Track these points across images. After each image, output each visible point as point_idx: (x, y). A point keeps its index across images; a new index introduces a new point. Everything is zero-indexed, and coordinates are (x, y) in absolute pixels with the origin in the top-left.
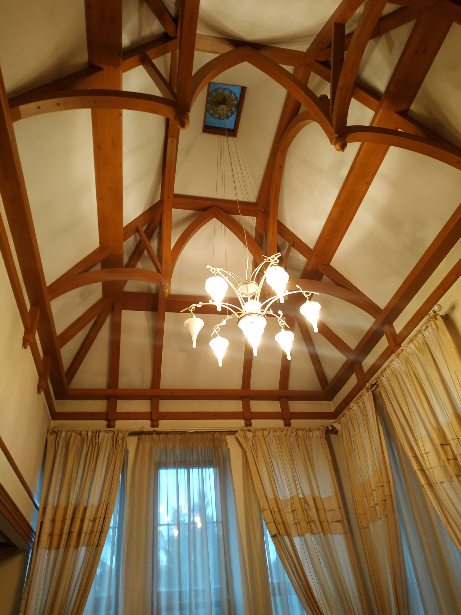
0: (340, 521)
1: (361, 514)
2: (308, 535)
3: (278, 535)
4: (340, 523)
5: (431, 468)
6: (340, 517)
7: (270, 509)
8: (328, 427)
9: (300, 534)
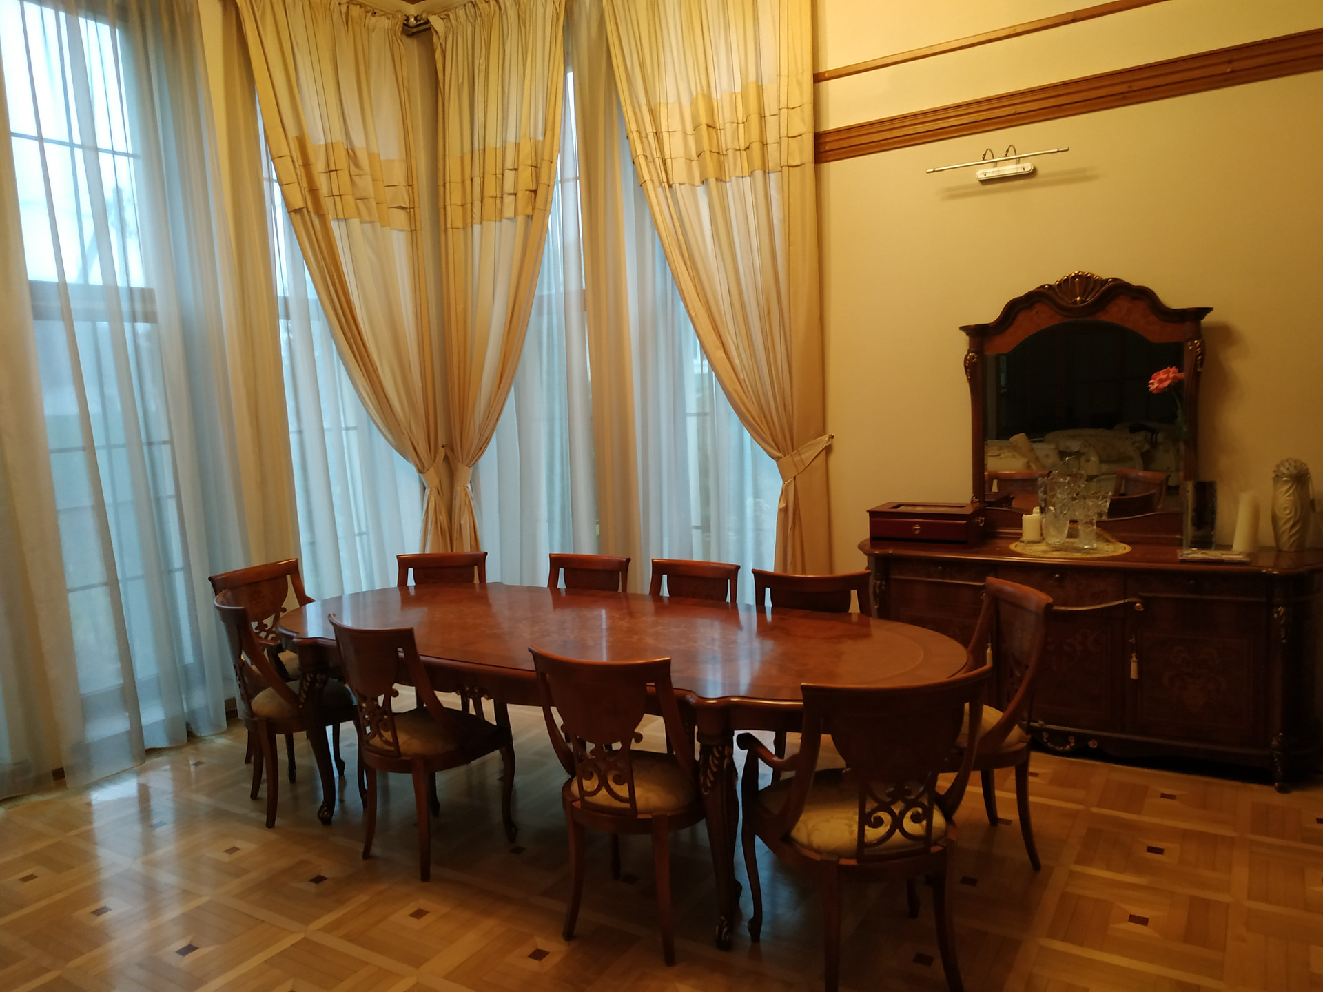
0: (403, 208)
1: (454, 205)
2: (355, 222)
3: (305, 210)
4: (402, 212)
5: (671, 158)
6: (407, 201)
7: (291, 157)
8: (408, 19)
9: (341, 216)
